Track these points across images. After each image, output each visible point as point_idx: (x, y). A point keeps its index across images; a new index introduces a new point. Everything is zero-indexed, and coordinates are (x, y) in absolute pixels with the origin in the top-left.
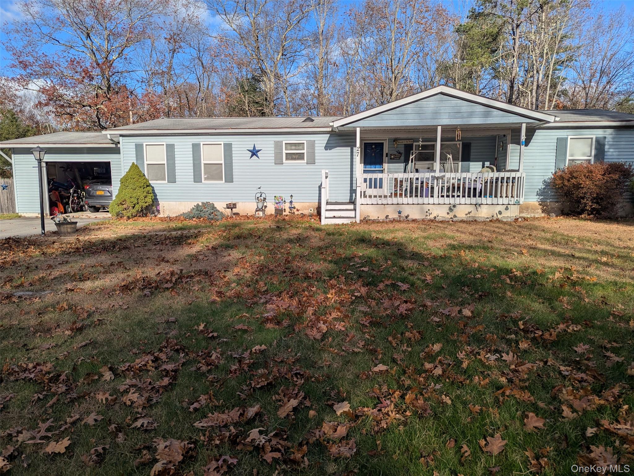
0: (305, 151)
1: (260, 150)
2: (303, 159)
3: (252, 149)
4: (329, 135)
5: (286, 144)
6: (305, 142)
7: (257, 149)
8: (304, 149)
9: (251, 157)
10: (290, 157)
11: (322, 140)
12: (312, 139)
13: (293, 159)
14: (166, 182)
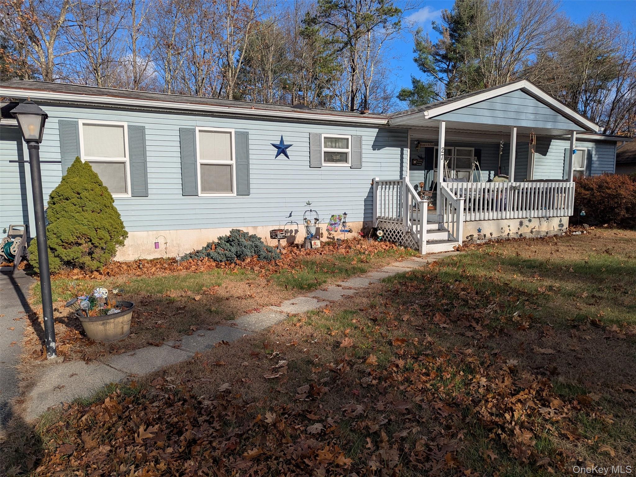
0: (349, 150)
1: (291, 145)
2: (346, 161)
3: (278, 143)
4: (377, 130)
5: (325, 138)
6: (350, 137)
7: (285, 143)
8: (348, 148)
9: (277, 156)
10: (330, 157)
11: (370, 135)
12: (359, 133)
13: (333, 161)
14: (129, 195)
